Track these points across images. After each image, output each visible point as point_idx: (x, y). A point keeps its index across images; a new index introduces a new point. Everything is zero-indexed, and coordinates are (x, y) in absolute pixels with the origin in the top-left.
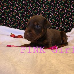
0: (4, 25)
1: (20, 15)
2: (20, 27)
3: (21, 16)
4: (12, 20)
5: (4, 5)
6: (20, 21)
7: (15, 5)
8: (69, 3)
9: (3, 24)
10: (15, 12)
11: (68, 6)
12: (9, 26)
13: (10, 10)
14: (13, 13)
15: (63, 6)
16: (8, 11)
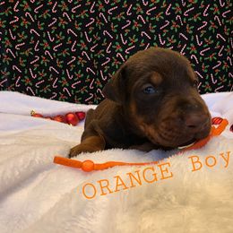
0: (16, 89)
1: (60, 64)
2: (59, 96)
3: (61, 66)
4: (39, 76)
5: (18, 38)
6: (60, 79)
7: (47, 38)
8: (191, 32)
9: (14, 87)
10: (47, 57)
11: (189, 39)
12: (29, 93)
13: (33, 51)
14: (41, 59)
15: (175, 41)
16: (27, 54)
